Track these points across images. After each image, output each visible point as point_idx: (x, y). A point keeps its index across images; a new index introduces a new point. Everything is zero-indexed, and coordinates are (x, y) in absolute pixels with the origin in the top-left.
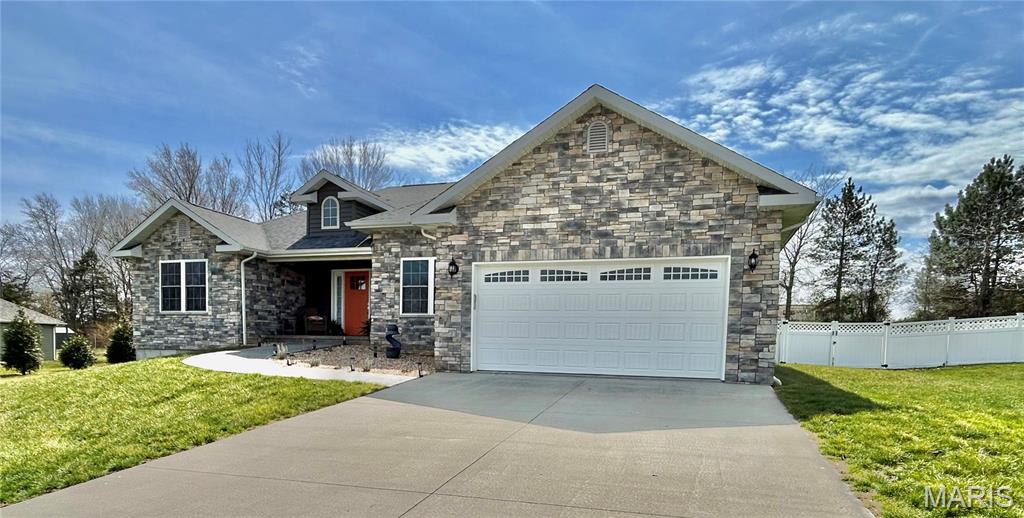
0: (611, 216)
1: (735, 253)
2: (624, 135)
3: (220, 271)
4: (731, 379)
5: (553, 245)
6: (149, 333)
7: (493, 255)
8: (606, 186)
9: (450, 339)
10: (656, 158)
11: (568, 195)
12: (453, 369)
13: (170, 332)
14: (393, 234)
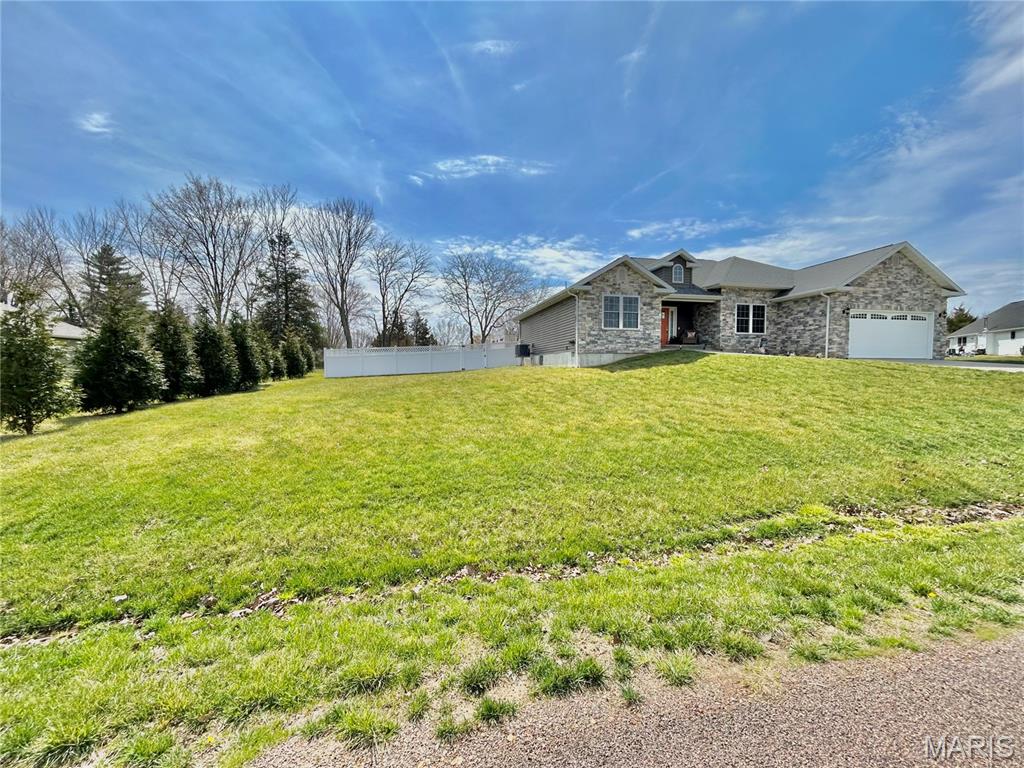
0: (900, 294)
1: (936, 311)
2: (904, 261)
3: (650, 304)
4: (934, 358)
5: (879, 304)
6: (593, 342)
7: (858, 306)
8: (899, 282)
9: (840, 344)
10: (915, 273)
11: (885, 283)
12: (841, 357)
13: (611, 342)
14: (732, 290)
